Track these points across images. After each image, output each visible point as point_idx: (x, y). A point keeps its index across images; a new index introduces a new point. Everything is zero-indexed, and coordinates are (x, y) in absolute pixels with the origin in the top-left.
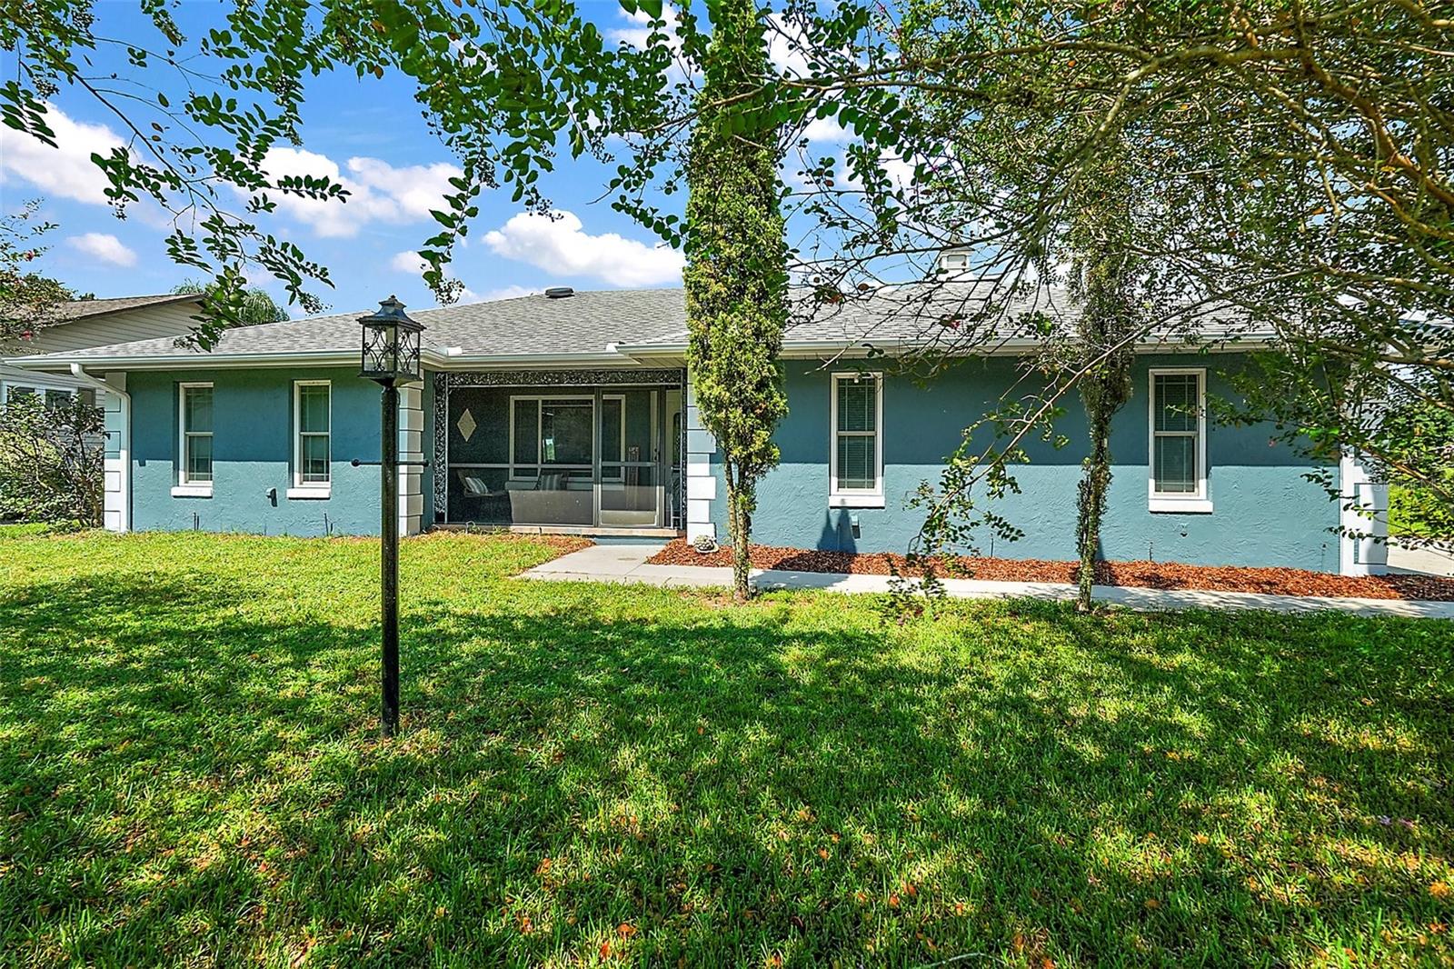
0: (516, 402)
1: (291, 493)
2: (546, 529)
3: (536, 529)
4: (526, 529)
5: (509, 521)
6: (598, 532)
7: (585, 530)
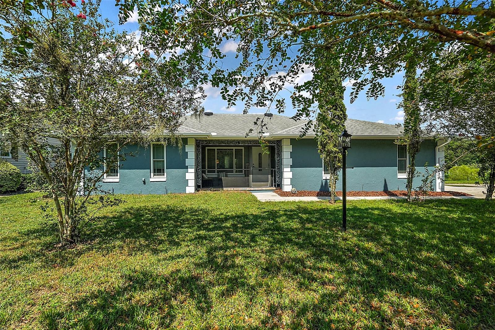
0: (208, 149)
1: (151, 180)
2: (235, 189)
3: (232, 189)
4: (229, 189)
5: (222, 187)
6: (252, 189)
7: (248, 189)
